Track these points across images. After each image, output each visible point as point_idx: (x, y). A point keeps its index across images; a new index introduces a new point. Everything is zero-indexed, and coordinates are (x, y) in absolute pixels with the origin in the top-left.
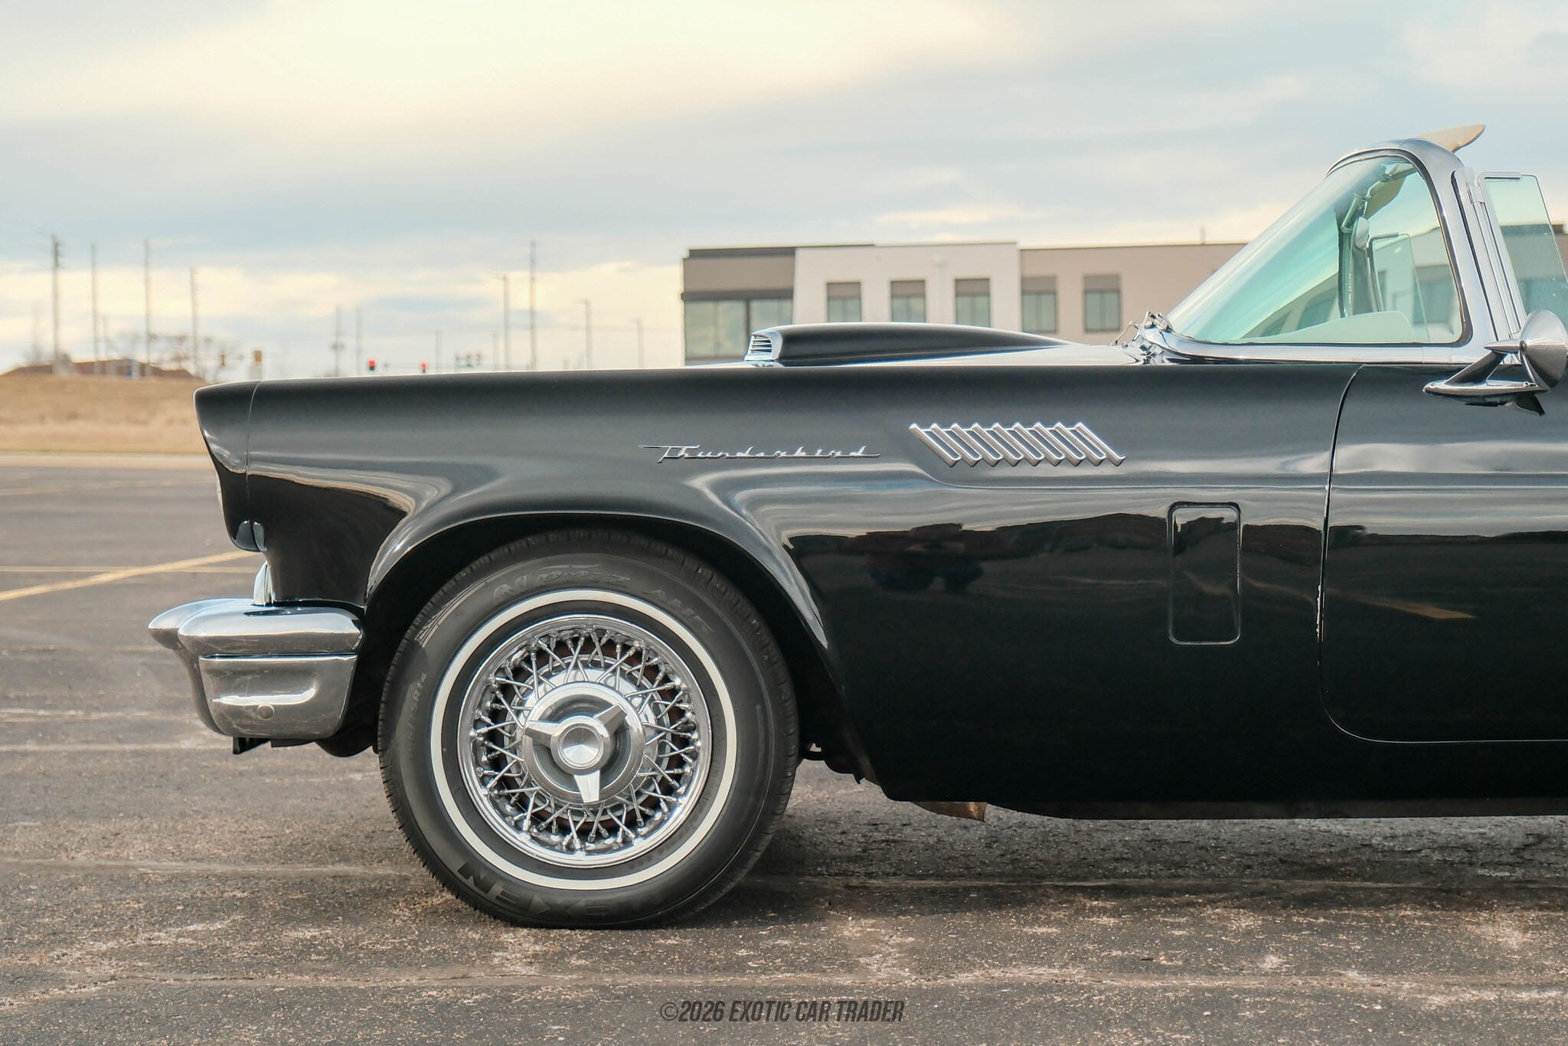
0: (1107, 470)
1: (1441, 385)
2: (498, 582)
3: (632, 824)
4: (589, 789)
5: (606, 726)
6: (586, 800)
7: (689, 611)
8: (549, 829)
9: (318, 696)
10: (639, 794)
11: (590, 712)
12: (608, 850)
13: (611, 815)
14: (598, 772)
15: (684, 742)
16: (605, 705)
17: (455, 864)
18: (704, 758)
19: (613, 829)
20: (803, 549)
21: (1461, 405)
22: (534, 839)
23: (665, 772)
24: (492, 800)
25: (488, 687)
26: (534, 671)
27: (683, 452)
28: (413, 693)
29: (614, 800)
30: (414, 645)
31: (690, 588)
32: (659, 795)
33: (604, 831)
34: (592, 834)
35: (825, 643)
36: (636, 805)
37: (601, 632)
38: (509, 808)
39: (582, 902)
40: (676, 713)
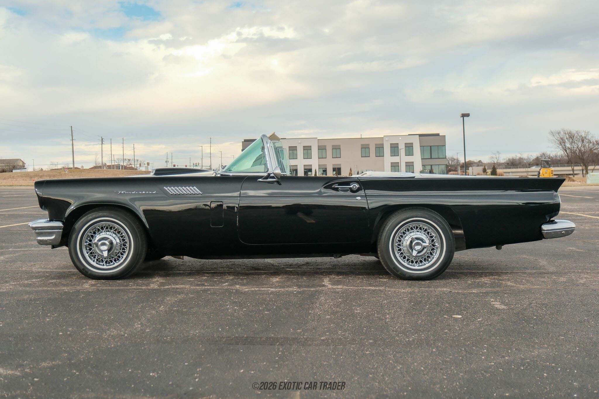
0: (200, 195)
1: (260, 180)
2: (89, 216)
3: (115, 261)
4: (105, 254)
5: (109, 242)
6: (105, 256)
7: (124, 221)
8: (100, 261)
9: (55, 237)
10: (116, 255)
11: (106, 240)
12: (111, 265)
13: (111, 259)
14: (107, 251)
15: (125, 245)
16: (108, 238)
17: (82, 268)
18: (128, 248)
19: (112, 262)
20: (145, 211)
21: (267, 184)
22: (97, 263)
23: (121, 251)
24: (89, 256)
25: (88, 236)
26: (97, 232)
27: (122, 192)
28: (74, 237)
29: (112, 256)
30: (74, 228)
31: (125, 217)
32: (120, 255)
33: (110, 262)
34: (108, 263)
35: (148, 227)
36: (116, 257)
37: (109, 225)
38: (92, 258)
39: (105, 275)
40: (123, 240)
